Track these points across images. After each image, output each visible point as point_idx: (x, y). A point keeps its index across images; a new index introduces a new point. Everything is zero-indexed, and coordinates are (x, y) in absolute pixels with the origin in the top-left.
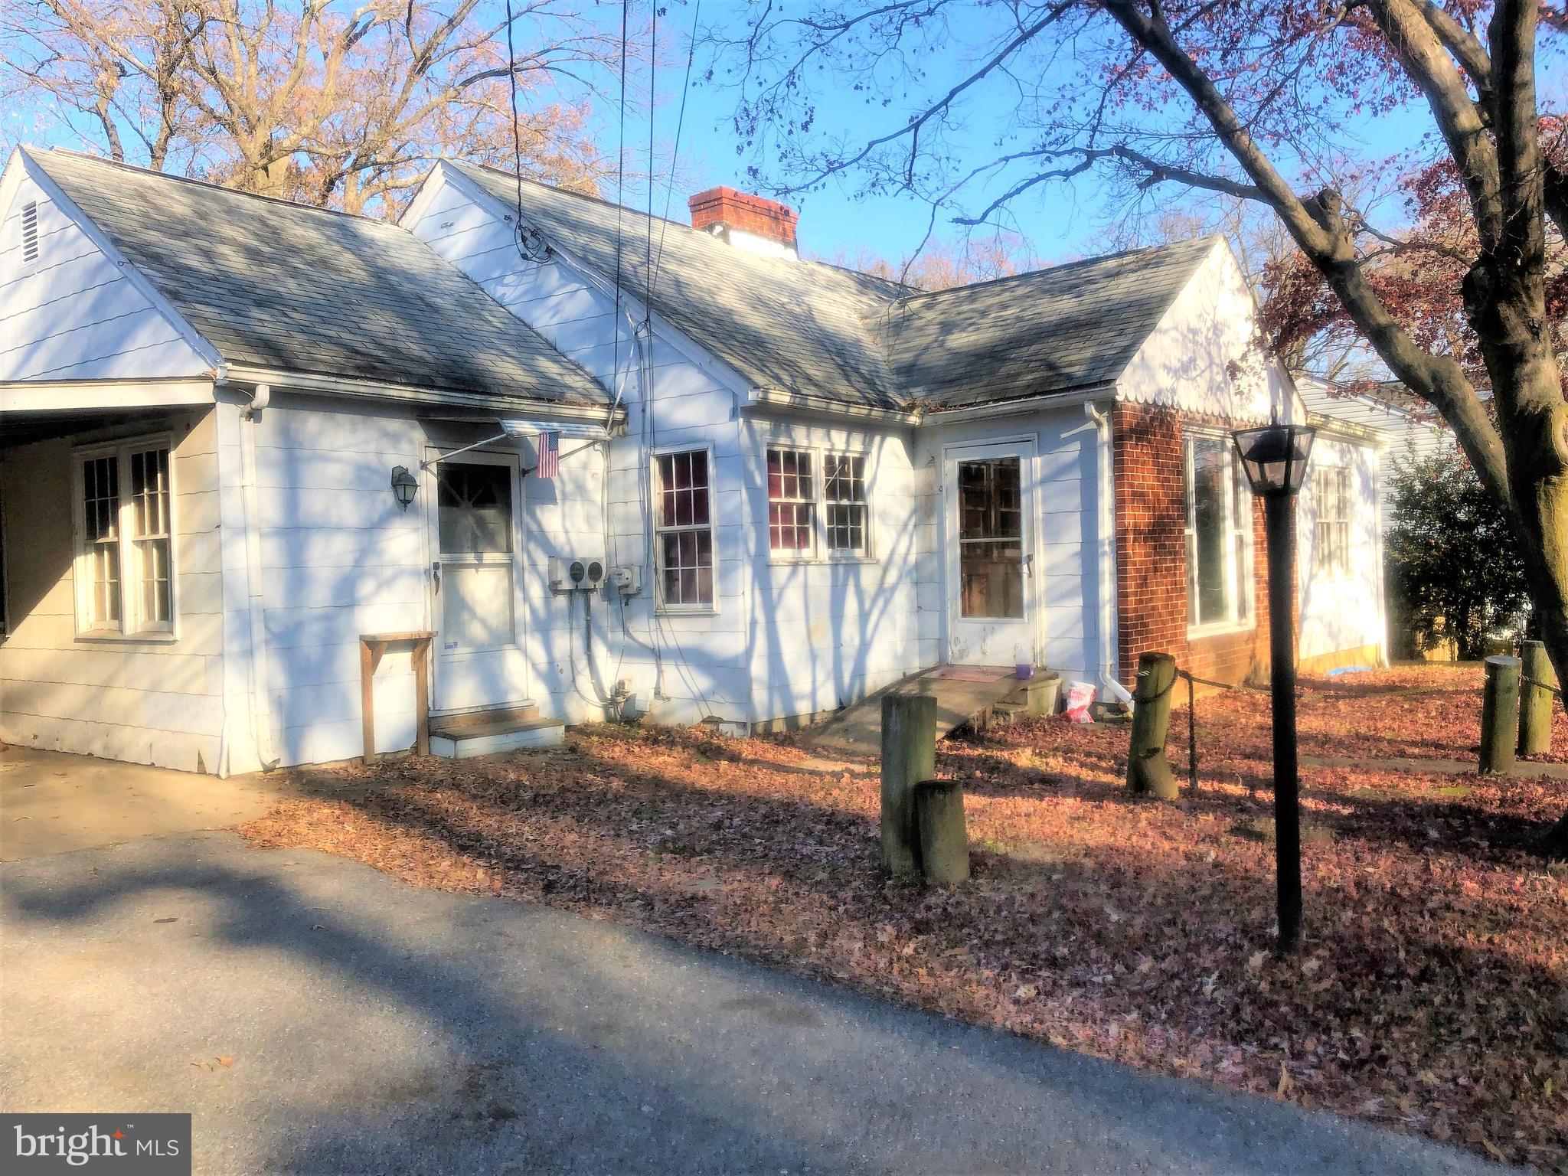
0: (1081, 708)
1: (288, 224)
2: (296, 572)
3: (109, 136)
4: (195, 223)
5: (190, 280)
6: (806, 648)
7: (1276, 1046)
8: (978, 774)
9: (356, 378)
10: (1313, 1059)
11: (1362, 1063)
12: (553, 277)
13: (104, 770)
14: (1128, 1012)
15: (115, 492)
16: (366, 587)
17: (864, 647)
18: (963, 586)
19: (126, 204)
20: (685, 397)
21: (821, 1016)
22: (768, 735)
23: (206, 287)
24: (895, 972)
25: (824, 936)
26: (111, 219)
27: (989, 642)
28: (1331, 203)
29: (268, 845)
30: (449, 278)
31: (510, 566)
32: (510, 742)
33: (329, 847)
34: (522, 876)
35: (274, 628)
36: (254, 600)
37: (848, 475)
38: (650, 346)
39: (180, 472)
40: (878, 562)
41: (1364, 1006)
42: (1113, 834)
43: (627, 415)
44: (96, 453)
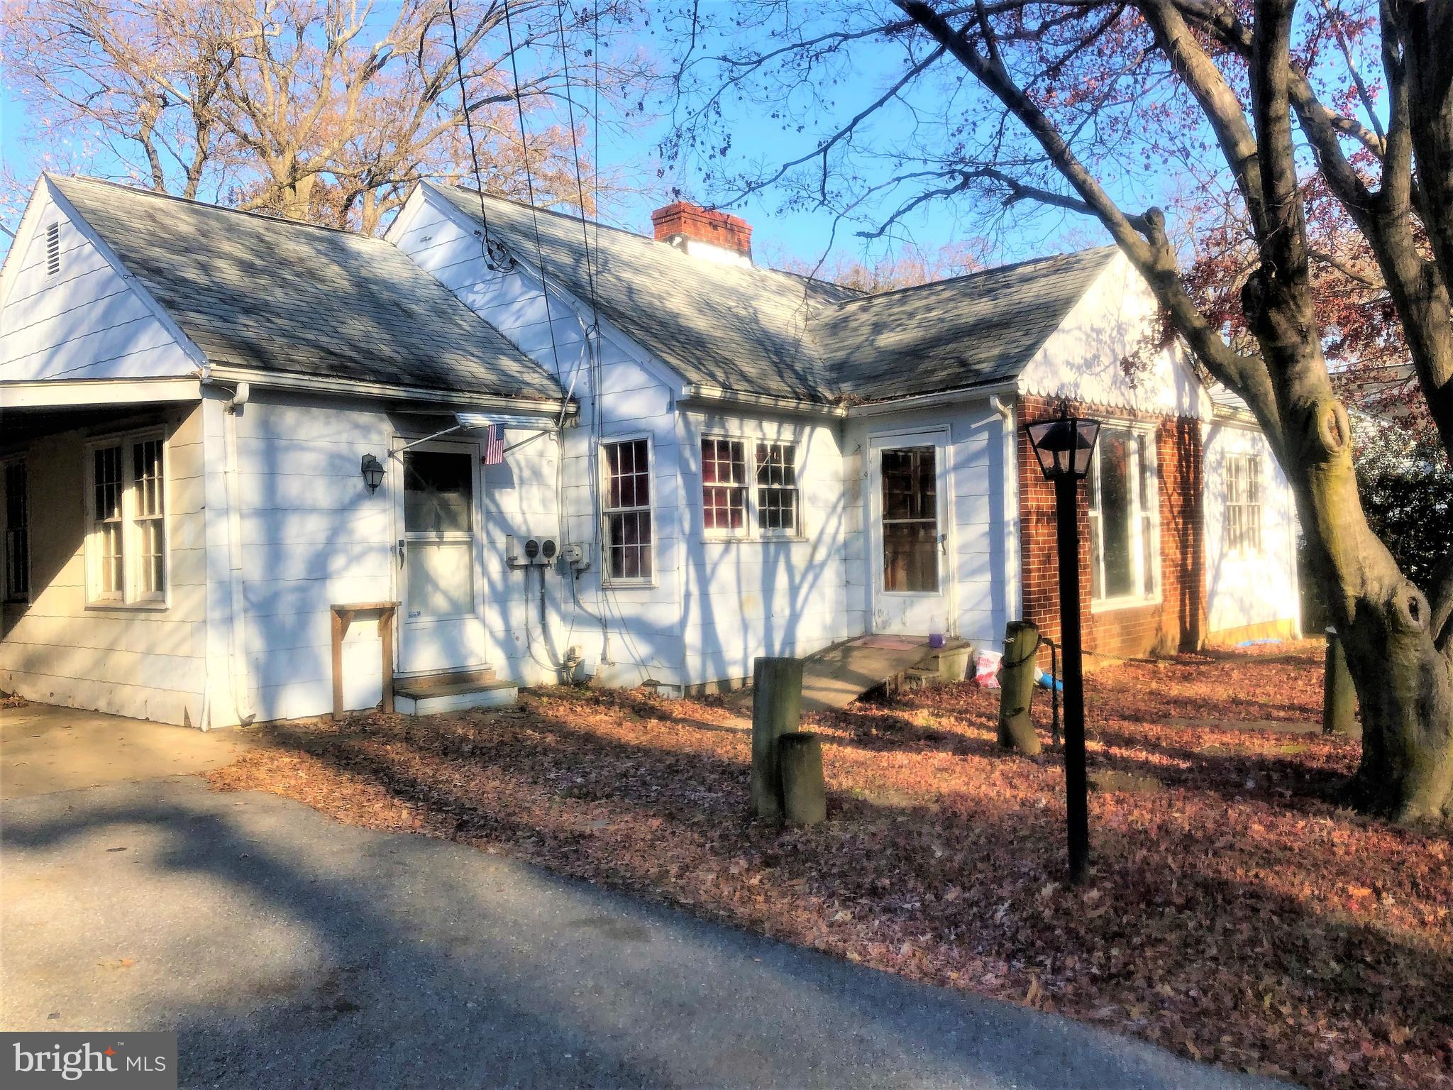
0: (990, 675)
1: (282, 239)
2: (274, 550)
3: (151, 160)
4: (198, 241)
5: (187, 291)
6: (739, 617)
7: (1041, 962)
8: (874, 731)
9: (327, 376)
10: (1069, 974)
11: (1111, 976)
12: (516, 285)
13: (105, 724)
14: (923, 934)
15: (119, 478)
16: (338, 562)
17: (794, 618)
18: (886, 563)
19: (136, 224)
20: (630, 392)
21: (653, 933)
22: (701, 697)
23: (202, 297)
24: (736, 899)
25: (685, 868)
26: (120, 238)
27: (908, 613)
28: (1155, 219)
29: (228, 788)
30: (426, 287)
31: (470, 544)
32: (467, 701)
33: (280, 790)
34: (441, 817)
35: (253, 597)
36: (235, 573)
37: (779, 462)
38: (599, 347)
39: (173, 459)
40: (807, 541)
41: (1128, 930)
42: (967, 784)
43: (579, 408)
44: (105, 443)
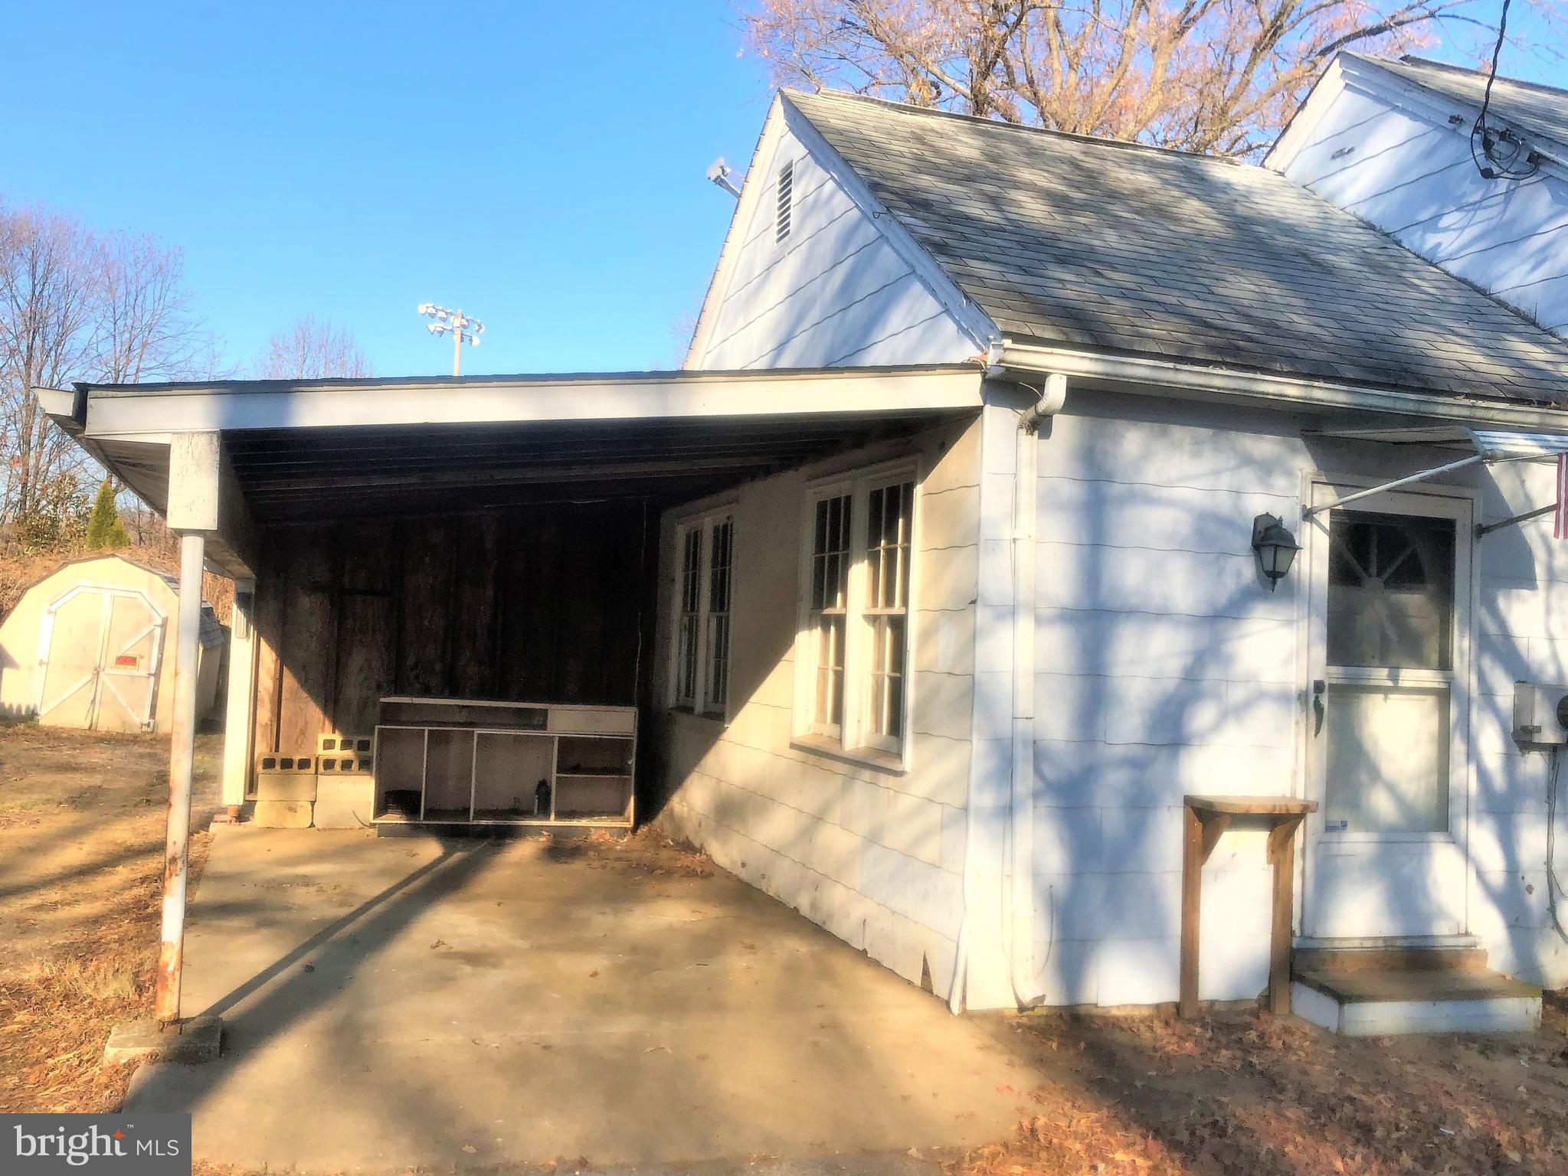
1: (1109, 166)
2: (1090, 684)
4: (984, 167)
5: (967, 231)
9: (1206, 363)
12: (1538, 202)
15: (847, 544)
16: (1203, 716)
19: (896, 147)
23: (987, 240)
26: (875, 163)
30: (1344, 229)
31: (1444, 696)
32: (1442, 1016)
35: (1048, 771)
36: (1021, 725)
39: (928, 511)
44: (831, 489)
